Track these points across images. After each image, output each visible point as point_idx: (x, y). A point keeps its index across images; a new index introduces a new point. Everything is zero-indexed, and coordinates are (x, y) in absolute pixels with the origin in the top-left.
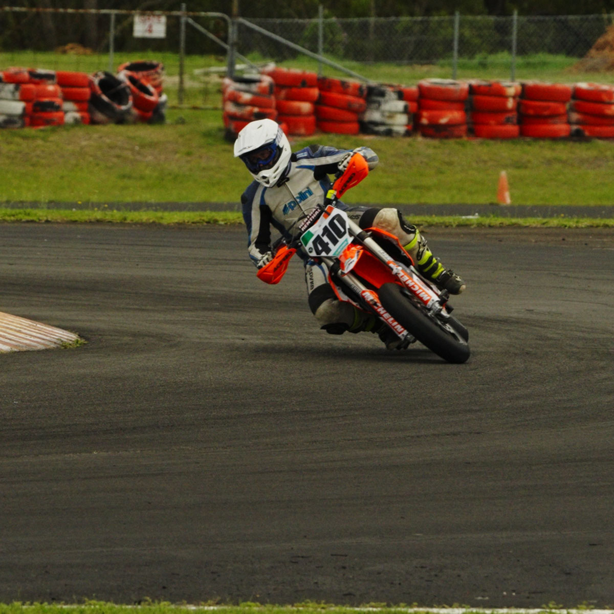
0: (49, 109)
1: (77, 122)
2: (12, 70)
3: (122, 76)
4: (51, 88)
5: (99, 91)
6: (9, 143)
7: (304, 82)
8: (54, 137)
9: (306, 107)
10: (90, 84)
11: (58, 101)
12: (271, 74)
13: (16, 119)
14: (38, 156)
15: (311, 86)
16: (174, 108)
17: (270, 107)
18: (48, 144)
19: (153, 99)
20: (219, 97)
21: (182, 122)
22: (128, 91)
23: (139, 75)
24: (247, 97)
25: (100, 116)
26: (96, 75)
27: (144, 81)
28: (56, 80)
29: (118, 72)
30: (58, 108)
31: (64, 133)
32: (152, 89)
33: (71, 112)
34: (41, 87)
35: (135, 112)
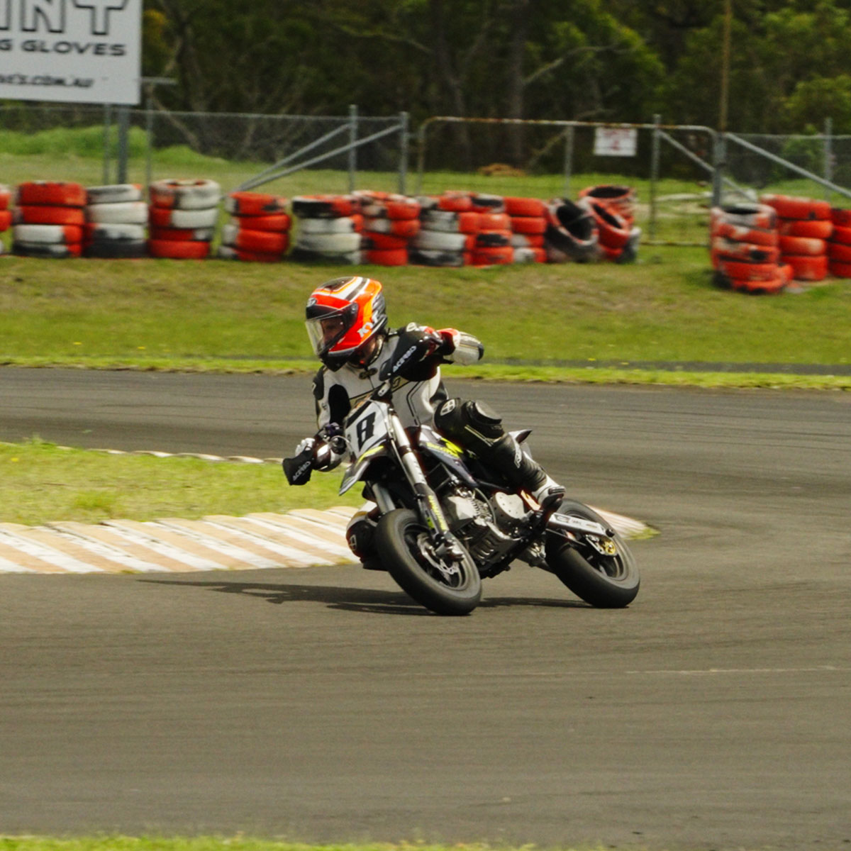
0: (494, 244)
1: (529, 261)
2: (451, 194)
3: (585, 203)
4: (497, 217)
5: (556, 222)
6: (446, 285)
7: (811, 213)
8: (500, 279)
9: (815, 244)
10: (545, 214)
11: (505, 234)
12: (772, 203)
13: (454, 255)
14: (481, 302)
15: (823, 219)
16: (645, 244)
17: (769, 245)
18: (494, 288)
19: (621, 232)
20: (705, 232)
21: (657, 261)
22: (592, 222)
23: (604, 203)
24: (742, 231)
25: (557, 253)
26: (552, 202)
27: (611, 211)
28: (503, 208)
29: (579, 199)
30: (504, 243)
31: (513, 274)
32: (621, 220)
33: (522, 249)
34: (484, 216)
35: (601, 249)
